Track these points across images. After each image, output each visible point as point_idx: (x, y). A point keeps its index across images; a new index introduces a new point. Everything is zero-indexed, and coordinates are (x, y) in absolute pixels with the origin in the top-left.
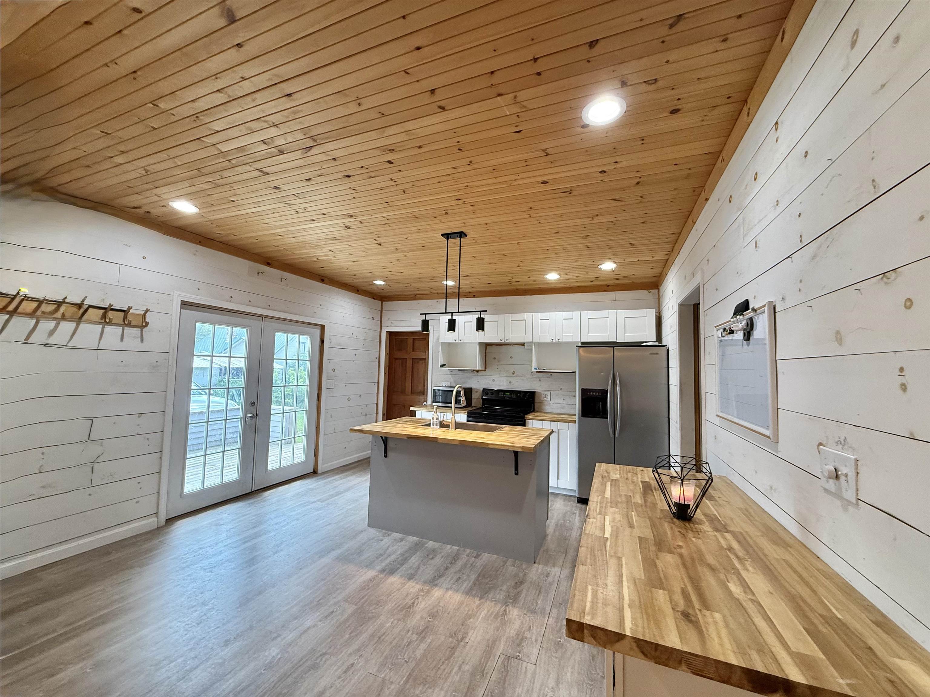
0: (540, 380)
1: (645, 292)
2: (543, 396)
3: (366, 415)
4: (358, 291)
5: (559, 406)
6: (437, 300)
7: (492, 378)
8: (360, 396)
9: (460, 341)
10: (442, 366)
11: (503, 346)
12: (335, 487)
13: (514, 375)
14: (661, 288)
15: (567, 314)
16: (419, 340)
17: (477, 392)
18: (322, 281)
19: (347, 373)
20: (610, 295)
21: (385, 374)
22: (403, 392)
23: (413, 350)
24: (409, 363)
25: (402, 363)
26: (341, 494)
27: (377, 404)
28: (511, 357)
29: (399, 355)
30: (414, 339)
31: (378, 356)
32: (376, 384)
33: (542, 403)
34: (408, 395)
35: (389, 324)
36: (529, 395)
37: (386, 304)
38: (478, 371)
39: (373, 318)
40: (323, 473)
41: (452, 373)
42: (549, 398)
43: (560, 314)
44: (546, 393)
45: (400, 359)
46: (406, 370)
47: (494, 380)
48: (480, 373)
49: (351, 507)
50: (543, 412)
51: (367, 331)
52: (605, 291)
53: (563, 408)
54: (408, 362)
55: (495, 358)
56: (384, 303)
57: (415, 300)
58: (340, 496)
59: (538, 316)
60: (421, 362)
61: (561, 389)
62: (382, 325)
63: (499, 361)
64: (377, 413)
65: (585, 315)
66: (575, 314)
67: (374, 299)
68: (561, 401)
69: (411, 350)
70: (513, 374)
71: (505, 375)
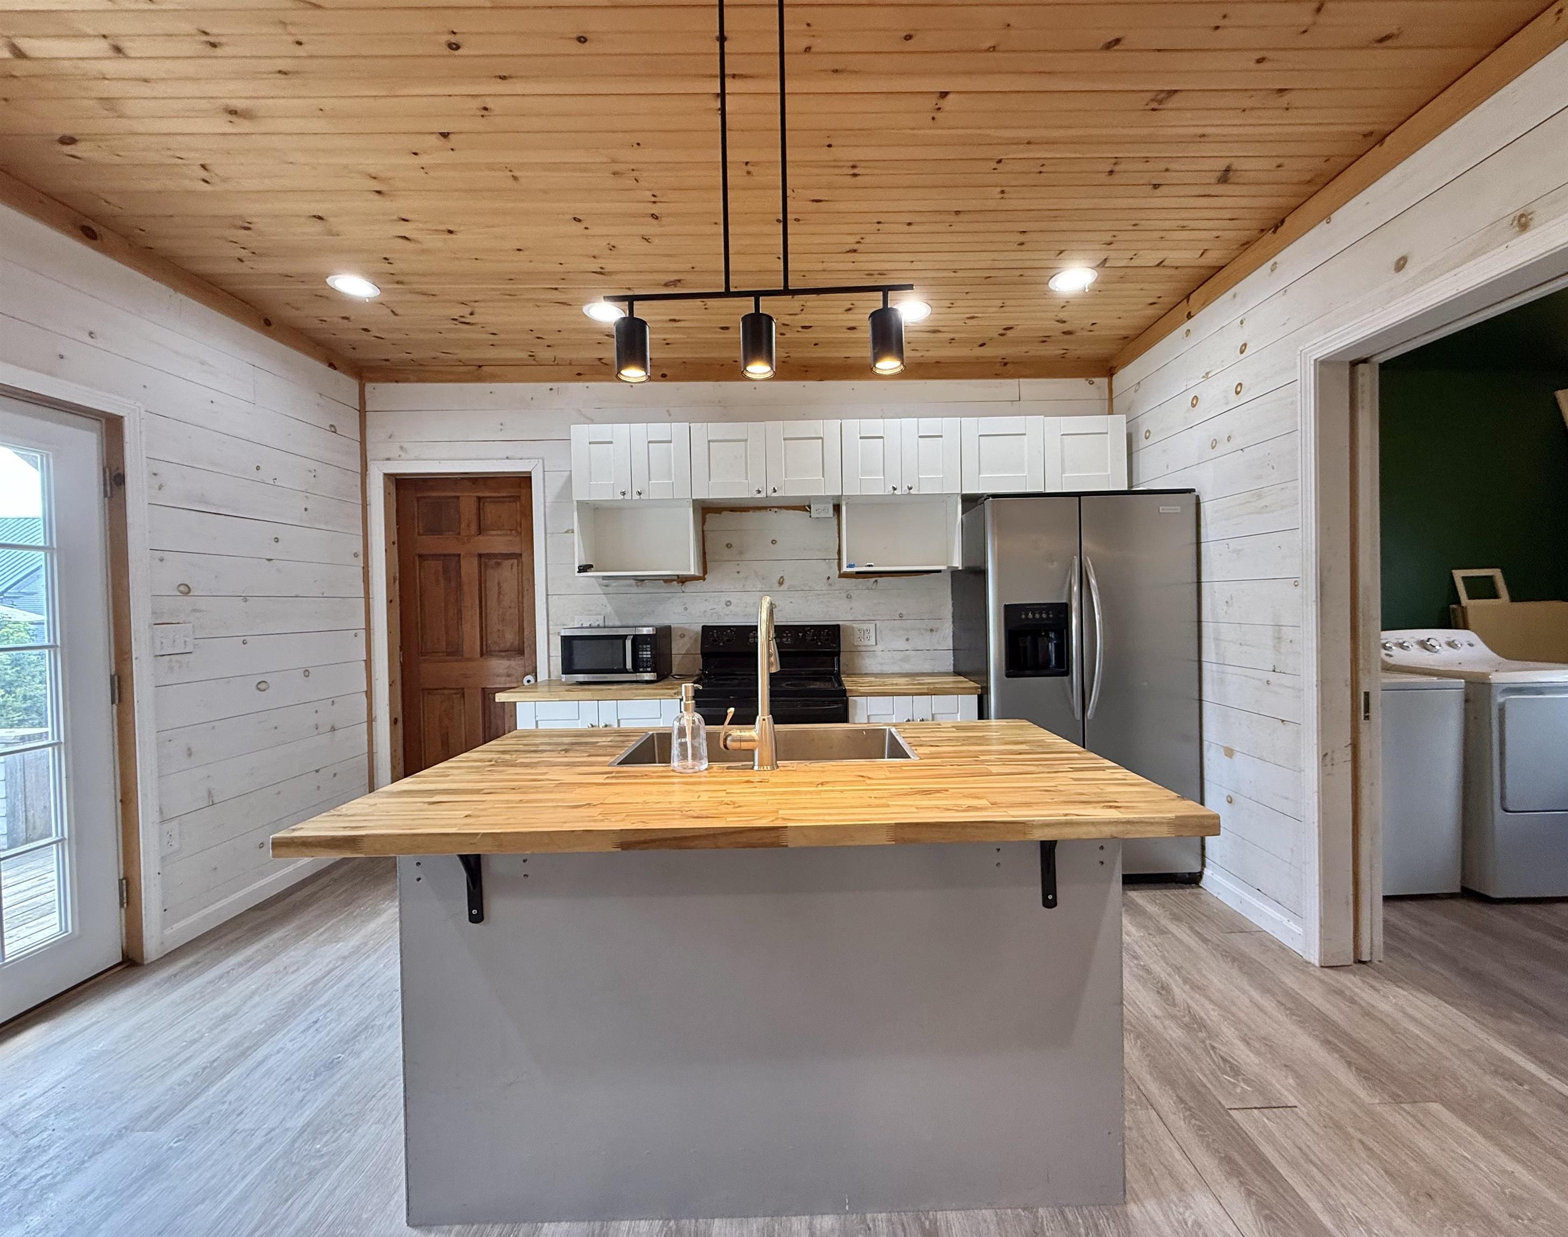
0: (849, 597)
1: (1082, 382)
2: (857, 634)
3: (333, 729)
4: (268, 323)
5: (899, 655)
6: (550, 385)
7: (725, 597)
8: (307, 673)
9: (636, 497)
10: (583, 569)
11: (751, 513)
12: (226, 1017)
13: (785, 587)
14: (1114, 377)
15: (929, 424)
16: (496, 500)
17: (682, 636)
18: (89, 234)
19: (245, 599)
20: (1008, 387)
21: (390, 602)
22: (455, 652)
23: (480, 532)
24: (469, 568)
25: (446, 571)
26: (255, 1047)
27: (369, 694)
28: (774, 542)
29: (431, 544)
30: (479, 498)
31: (360, 549)
32: (362, 634)
33: (856, 651)
34: (469, 660)
35: (394, 451)
36: (828, 634)
37: (379, 392)
38: (683, 580)
39: (333, 429)
40: (171, 956)
41: (610, 590)
42: (873, 639)
43: (909, 423)
44: (864, 626)
45: (435, 556)
46: (459, 586)
47: (728, 603)
48: (690, 586)
49: (308, 1113)
50: (867, 675)
51: (313, 465)
52: (997, 376)
53: (906, 660)
54: (464, 564)
55: (729, 546)
56: (369, 387)
57: (479, 379)
58: (250, 1062)
59: (854, 426)
60: (507, 563)
61: (901, 616)
62: (369, 456)
63: (741, 553)
64: (371, 720)
65: (972, 425)
66: (946, 425)
67: (331, 365)
68: (901, 644)
69: (474, 527)
70: (781, 583)
71: (759, 587)
